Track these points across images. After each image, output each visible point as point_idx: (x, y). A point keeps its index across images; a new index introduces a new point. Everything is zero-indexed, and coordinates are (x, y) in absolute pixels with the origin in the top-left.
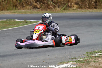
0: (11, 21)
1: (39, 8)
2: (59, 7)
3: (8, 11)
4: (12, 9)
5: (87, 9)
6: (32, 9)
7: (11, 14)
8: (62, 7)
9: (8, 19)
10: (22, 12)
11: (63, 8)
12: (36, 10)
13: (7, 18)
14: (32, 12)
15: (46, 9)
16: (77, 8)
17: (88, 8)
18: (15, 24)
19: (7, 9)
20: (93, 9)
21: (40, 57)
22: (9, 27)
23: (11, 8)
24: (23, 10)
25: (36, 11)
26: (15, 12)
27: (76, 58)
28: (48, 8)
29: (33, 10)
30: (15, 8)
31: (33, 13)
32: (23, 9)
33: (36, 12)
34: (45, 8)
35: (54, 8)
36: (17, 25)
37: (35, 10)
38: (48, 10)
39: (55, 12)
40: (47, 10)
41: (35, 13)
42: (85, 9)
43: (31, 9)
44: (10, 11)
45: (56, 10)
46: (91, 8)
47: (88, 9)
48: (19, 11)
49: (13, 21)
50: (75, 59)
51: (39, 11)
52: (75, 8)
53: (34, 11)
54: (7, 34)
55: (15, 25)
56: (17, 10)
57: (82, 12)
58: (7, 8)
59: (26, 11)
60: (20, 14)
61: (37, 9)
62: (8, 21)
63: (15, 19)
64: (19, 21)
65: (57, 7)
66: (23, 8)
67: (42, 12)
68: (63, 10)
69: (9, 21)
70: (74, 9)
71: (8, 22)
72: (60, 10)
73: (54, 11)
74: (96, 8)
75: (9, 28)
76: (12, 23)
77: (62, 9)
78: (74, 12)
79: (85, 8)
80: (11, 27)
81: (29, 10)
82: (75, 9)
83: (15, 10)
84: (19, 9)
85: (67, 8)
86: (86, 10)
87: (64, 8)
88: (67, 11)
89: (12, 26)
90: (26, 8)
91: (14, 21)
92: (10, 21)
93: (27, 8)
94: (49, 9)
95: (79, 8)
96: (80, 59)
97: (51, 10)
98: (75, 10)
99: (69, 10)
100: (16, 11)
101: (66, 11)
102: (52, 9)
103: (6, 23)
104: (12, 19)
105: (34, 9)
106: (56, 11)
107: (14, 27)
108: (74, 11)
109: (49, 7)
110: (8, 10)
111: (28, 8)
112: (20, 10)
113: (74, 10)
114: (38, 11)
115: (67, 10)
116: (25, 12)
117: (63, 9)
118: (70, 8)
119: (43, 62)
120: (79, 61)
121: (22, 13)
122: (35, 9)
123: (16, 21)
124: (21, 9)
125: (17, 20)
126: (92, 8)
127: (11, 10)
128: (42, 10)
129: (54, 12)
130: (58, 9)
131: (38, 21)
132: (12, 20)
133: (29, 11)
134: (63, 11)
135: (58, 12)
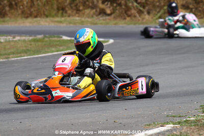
0: (53, 39)
1: (109, 15)
2: (149, 13)
3: (48, 19)
4: (56, 15)
6: (95, 16)
7: (52, 25)
8: (156, 13)
9: (47, 36)
10: (76, 21)
11: (157, 15)
12: (104, 18)
13: (46, 33)
14: (95, 22)
15: (123, 18)
18: (61, 46)
19: (44, 14)
21: (108, 111)
22: (49, 50)
23: (54, 12)
24: (78, 17)
25: (104, 20)
26: (60, 22)
27: (181, 115)
28: (127, 14)
29: (97, 17)
30: (62, 13)
31: (96, 24)
32: (77, 15)
33: (104, 22)
34: (122, 15)
35: (140, 16)
36: (65, 48)
37: (101, 18)
38: (128, 19)
39: (140, 24)
40: (125, 19)
41: (101, 24)
43: (92, 17)
44: (51, 19)
45: (143, 19)
48: (68, 19)
49: (56, 39)
50: (178, 119)
51: (109, 19)
53: (100, 20)
54: (45, 64)
55: (61, 48)
56: (65, 16)
58: (46, 13)
59: (83, 19)
60: (71, 25)
61: (105, 15)
62: (47, 39)
63: (61, 36)
64: (69, 38)
65: (146, 13)
66: (77, 13)
67: (115, 22)
68: (157, 19)
69: (49, 38)
71: (46, 41)
72: (150, 19)
73: (139, 20)
75: (48, 52)
76: (55, 43)
77: (155, 18)
79: (202, 16)
80: (53, 52)
81: (89, 17)
83: (62, 16)
84: (69, 16)
85: (166, 15)
87: (159, 15)
89: (53, 49)
90: (84, 14)
91: (59, 39)
92: (51, 39)
93: (86, 13)
94: (129, 16)
96: (188, 119)
97: (133, 18)
100: (63, 19)
102: (135, 16)
103: (43, 43)
104: (56, 36)
105: (99, 16)
106: (144, 21)
107: (57, 51)
109: (129, 13)
110: (47, 16)
111: (88, 14)
112: (71, 18)
114: (108, 21)
116: (82, 23)
117: (157, 17)
119: (115, 122)
120: (186, 121)
121: (75, 23)
122: (101, 15)
123: (61, 39)
124: (73, 16)
125: (65, 38)
127: (53, 17)
128: (115, 18)
129: (140, 22)
130: (147, 17)
131: (106, 40)
132: (54, 37)
133: (89, 20)
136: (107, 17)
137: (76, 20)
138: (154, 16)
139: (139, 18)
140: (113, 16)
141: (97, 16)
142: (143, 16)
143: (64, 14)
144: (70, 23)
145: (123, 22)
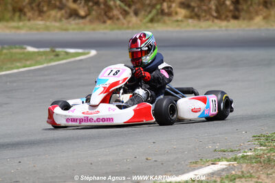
1: (83, 17)
2: (136, 14)
5: (213, 21)
6: (63, 19)
7: (8, 32)
8: (146, 14)
12: (78, 21)
14: (64, 28)
15: (102, 21)
16: (186, 17)
17: (216, 18)
18: (27, 60)
20: (229, 21)
22: (12, 66)
23: (9, 15)
24: (42, 20)
25: (78, 24)
26: (18, 28)
28: (107, 16)
29: (67, 21)
31: (67, 30)
32: (40, 18)
33: (77, 27)
34: (100, 17)
35: (124, 18)
36: (33, 62)
37: (73, 22)
38: (109, 22)
39: (126, 29)
40: (104, 22)
41: (74, 29)
42: (208, 20)
43: (60, 20)
44: (5, 24)
45: (129, 22)
46: (223, 17)
47: (216, 21)
48: (28, 24)
51: (84, 24)
52: (179, 18)
53: (71, 24)
55: (28, 63)
56: (24, 20)
57: (201, 27)
59: (48, 23)
60: (33, 32)
61: (77, 18)
62: (5, 51)
63: (25, 46)
64: (36, 50)
65: (132, 14)
66: (39, 16)
67: (92, 26)
68: (148, 22)
70: (177, 21)
72: (139, 22)
73: (123, 24)
74: (236, 17)
78: (178, 29)
79: (208, 17)
81: (55, 21)
82: (182, 21)
83: (20, 20)
84: (29, 20)
85: (159, 17)
86: (210, 23)
87: (150, 16)
88: (160, 24)
89: (18, 65)
90: (49, 17)
92: (11, 50)
93: (52, 16)
94: (110, 18)
95: (191, 17)
97: (117, 22)
98: (180, 23)
99: (164, 22)
100: (21, 24)
101: (156, 25)
102: (118, 19)
105: (70, 19)
106: (130, 25)
108: (178, 25)
109: (110, 14)
111: (55, 17)
112: (32, 22)
113: (176, 23)
114: (82, 26)
115: (158, 21)
116: (47, 28)
117: (147, 19)
118: (166, 18)
121: (38, 29)
122: (72, 18)
124: (34, 19)
125: (30, 49)
126: (226, 19)
127: (7, 21)
128: (91, 22)
129: (125, 26)
130: (134, 19)
131: (86, 51)
132: (16, 48)
133: (57, 24)
134: (150, 25)
135: (133, 28)
136: (81, 21)
137: (39, 25)
138: (144, 18)
139: (125, 21)
140: (88, 18)
141: (67, 19)
142: (128, 18)
143: (23, 17)
144: (31, 29)
145: (103, 26)
